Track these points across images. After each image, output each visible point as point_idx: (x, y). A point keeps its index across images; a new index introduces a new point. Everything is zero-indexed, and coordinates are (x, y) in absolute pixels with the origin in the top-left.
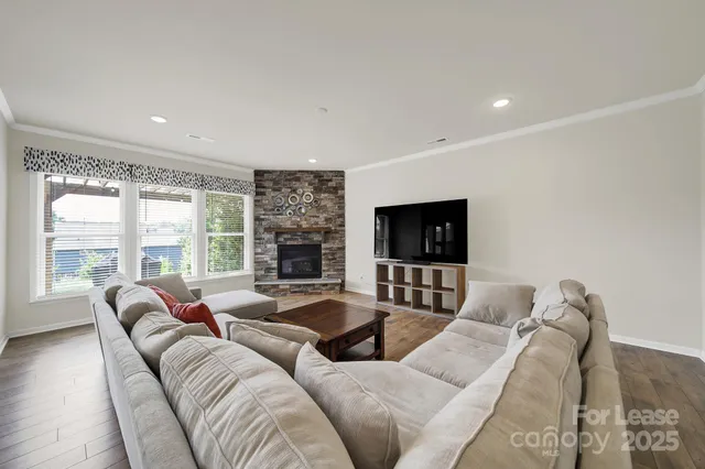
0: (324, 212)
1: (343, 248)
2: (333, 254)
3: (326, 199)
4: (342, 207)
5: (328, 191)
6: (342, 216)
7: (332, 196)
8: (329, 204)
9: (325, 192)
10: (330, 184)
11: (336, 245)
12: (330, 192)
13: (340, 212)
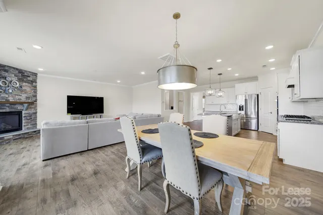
0: (26, 93)
1: (36, 113)
2: (30, 116)
3: (26, 87)
4: (35, 92)
5: (28, 82)
6: (35, 96)
7: (29, 85)
8: (28, 89)
9: (25, 82)
10: (29, 78)
11: (32, 111)
12: (29, 83)
13: (34, 94)
